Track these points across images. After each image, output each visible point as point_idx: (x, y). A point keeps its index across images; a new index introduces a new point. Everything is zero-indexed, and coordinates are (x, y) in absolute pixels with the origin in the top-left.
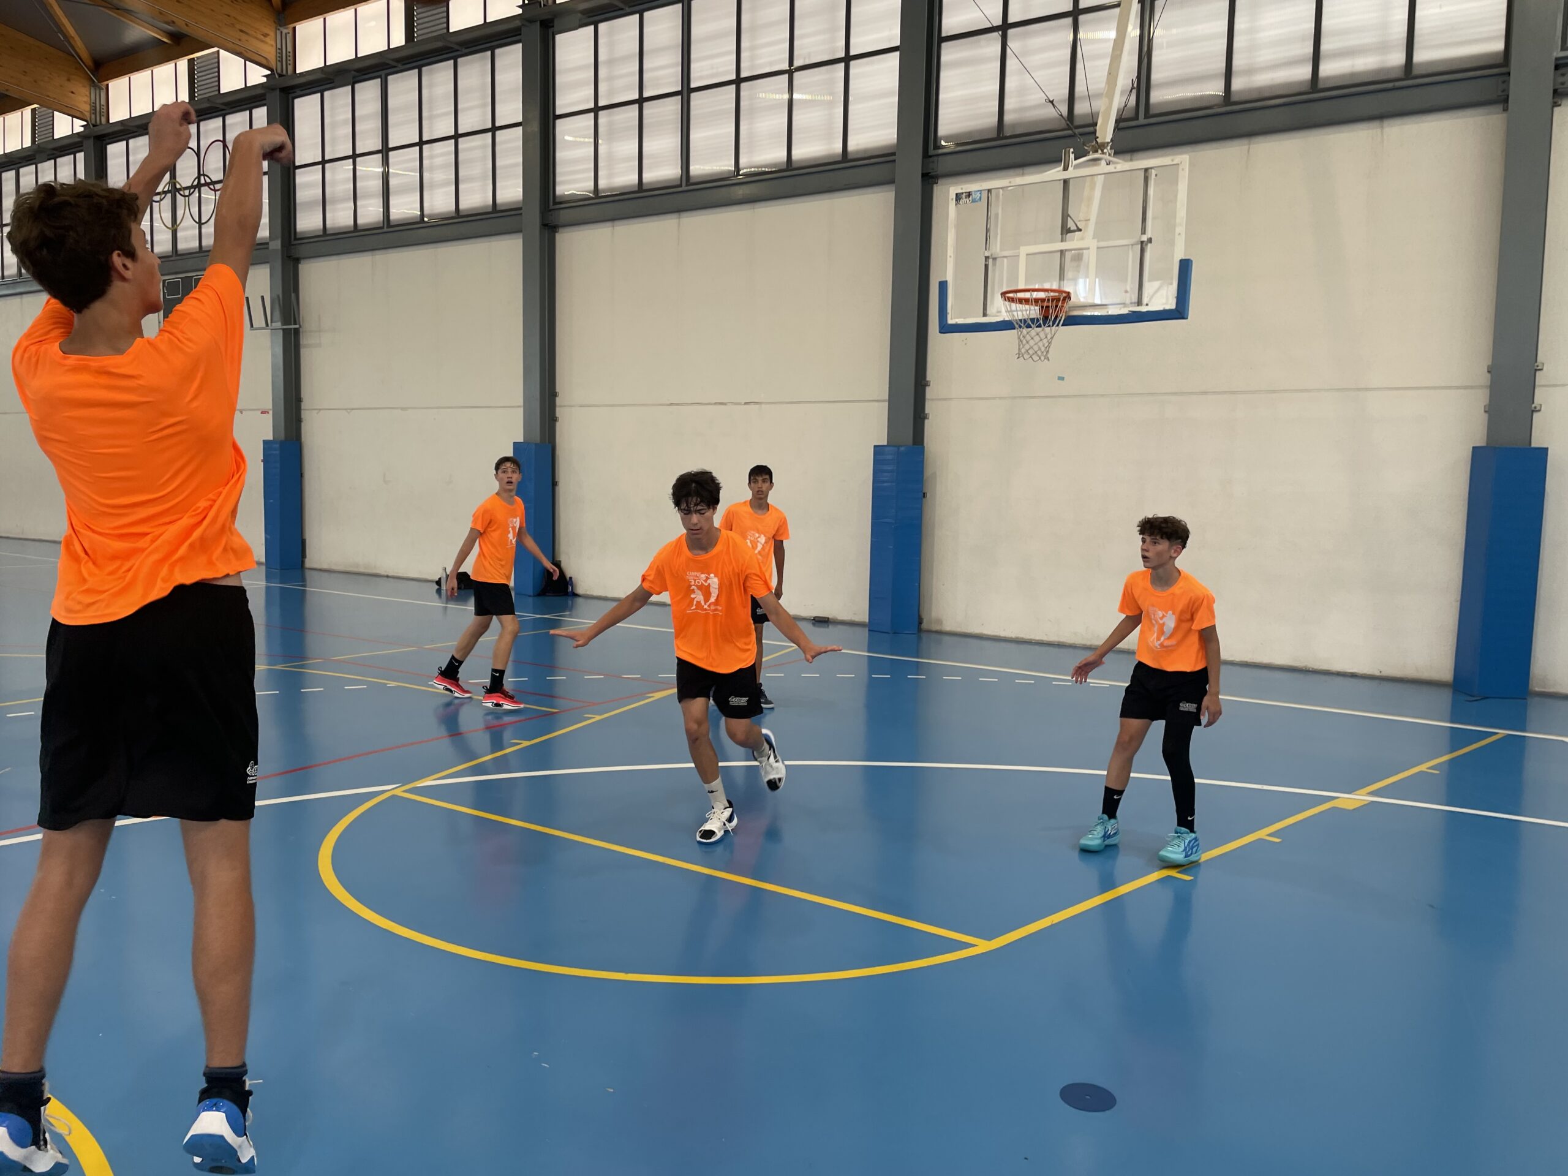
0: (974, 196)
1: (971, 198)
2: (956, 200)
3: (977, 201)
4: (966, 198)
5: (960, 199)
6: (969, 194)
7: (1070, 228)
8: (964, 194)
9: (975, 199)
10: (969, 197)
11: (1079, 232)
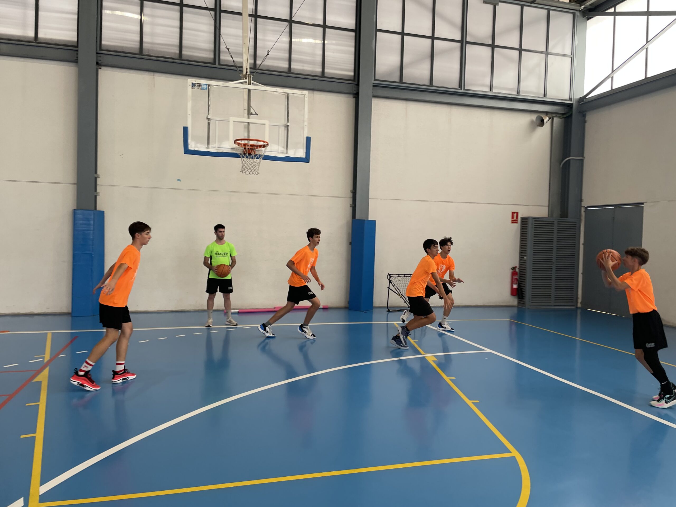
0: (202, 86)
1: (201, 87)
2: (192, 86)
3: (204, 89)
4: (198, 86)
5: (195, 86)
6: (200, 85)
7: (252, 113)
8: (197, 84)
9: (203, 88)
10: (200, 86)
11: (257, 116)
